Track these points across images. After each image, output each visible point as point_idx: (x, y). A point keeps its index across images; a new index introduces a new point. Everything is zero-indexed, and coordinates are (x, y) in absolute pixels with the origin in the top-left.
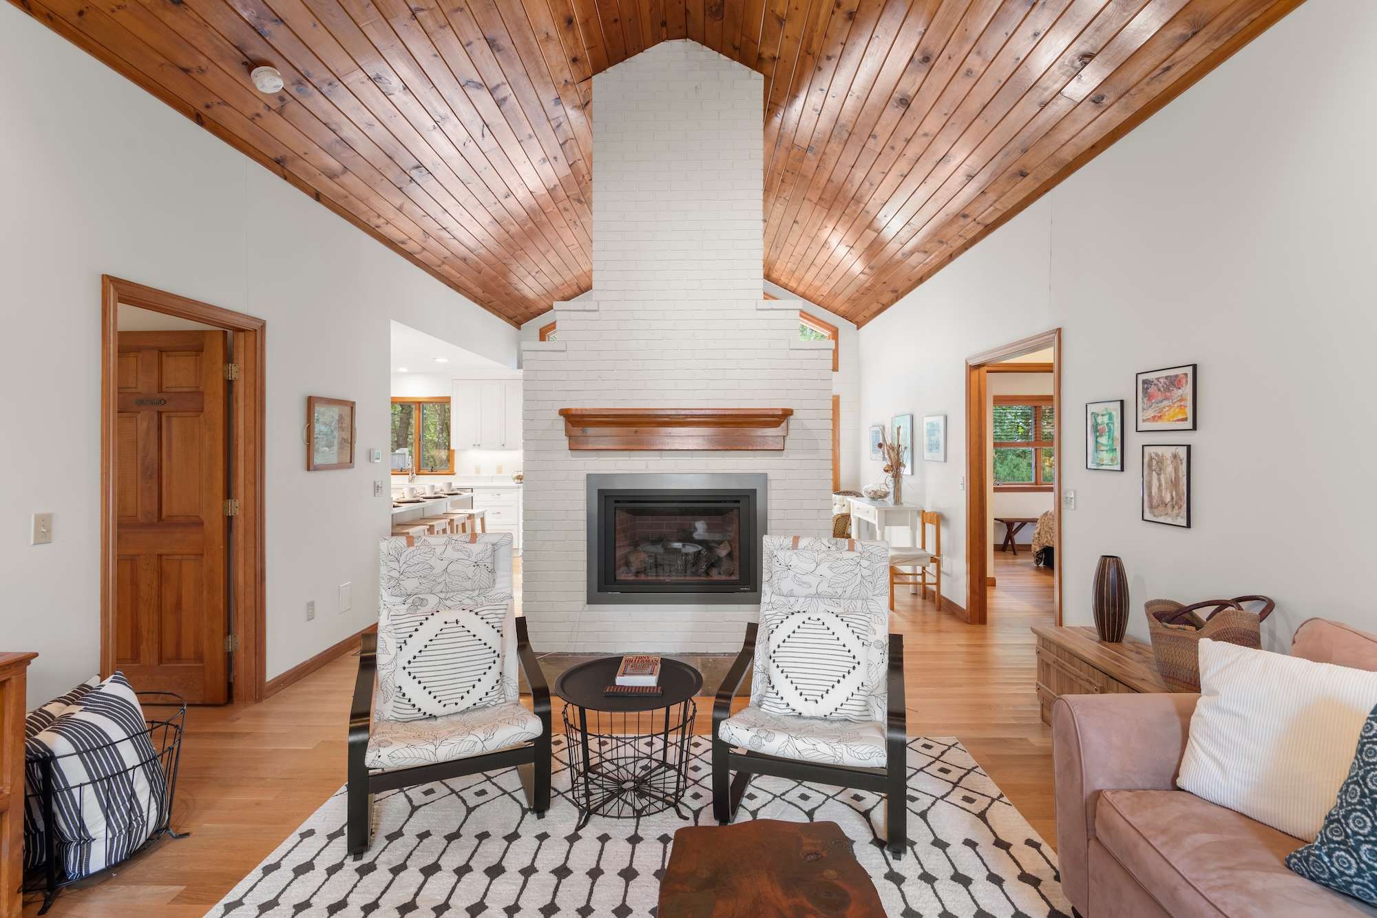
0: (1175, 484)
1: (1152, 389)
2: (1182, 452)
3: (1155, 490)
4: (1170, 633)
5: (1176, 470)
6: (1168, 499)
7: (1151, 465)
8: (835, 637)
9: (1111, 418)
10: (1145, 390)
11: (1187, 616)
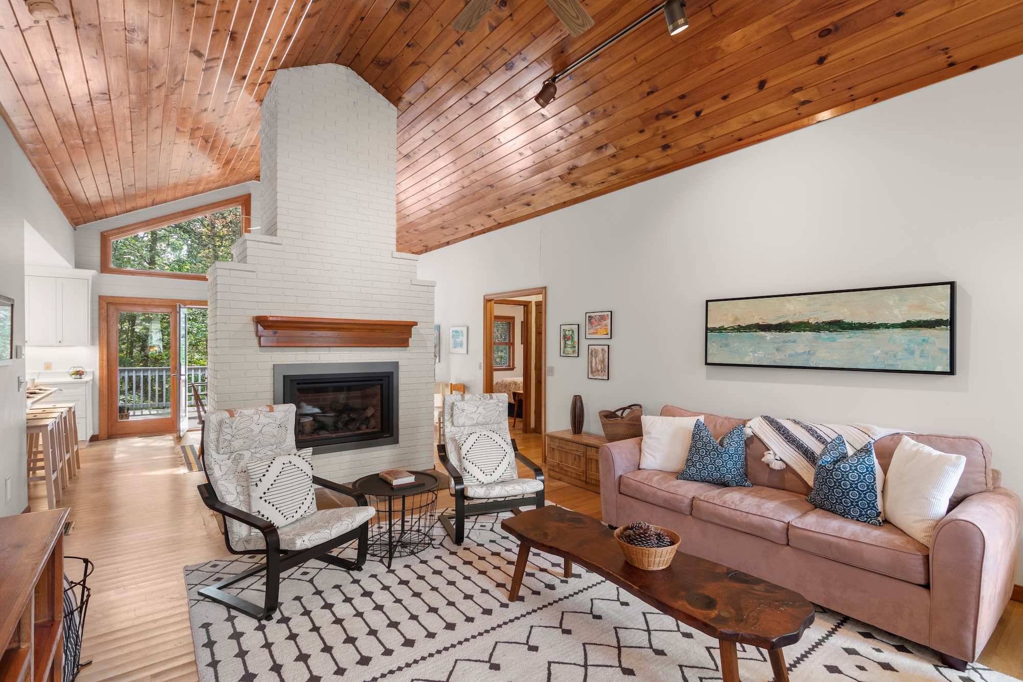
0: (603, 362)
1: (593, 320)
2: (606, 348)
3: (594, 364)
4: (611, 422)
5: (603, 356)
6: (599, 368)
7: (592, 354)
8: (495, 442)
9: (573, 332)
10: (590, 320)
11: (613, 416)
